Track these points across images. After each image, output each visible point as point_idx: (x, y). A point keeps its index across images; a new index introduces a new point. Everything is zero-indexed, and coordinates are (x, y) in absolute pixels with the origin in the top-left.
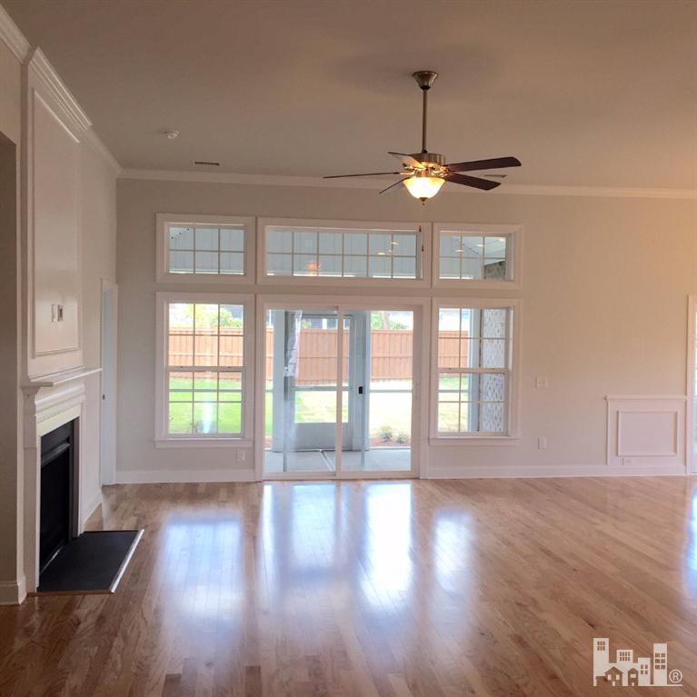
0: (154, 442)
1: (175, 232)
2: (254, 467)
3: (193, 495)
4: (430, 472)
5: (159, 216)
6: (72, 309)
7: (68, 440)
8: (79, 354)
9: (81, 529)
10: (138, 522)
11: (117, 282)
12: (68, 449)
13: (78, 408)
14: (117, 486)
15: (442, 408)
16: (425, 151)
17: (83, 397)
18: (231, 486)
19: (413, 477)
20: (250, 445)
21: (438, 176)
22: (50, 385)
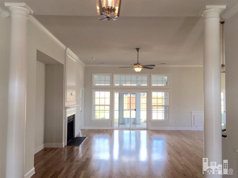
0: (91, 120)
1: (95, 77)
2: (112, 126)
3: (99, 132)
4: (151, 128)
5: (93, 74)
6: (74, 93)
7: (73, 119)
8: (75, 102)
9: (75, 137)
10: (87, 136)
11: (84, 87)
12: (73, 121)
13: (75, 112)
14: (84, 129)
15: (153, 114)
16: (138, 63)
17: (76, 110)
18: (107, 130)
19: (147, 129)
20: (111, 121)
21: (141, 67)
22: (69, 107)
